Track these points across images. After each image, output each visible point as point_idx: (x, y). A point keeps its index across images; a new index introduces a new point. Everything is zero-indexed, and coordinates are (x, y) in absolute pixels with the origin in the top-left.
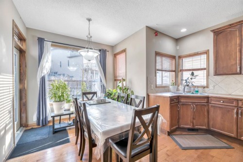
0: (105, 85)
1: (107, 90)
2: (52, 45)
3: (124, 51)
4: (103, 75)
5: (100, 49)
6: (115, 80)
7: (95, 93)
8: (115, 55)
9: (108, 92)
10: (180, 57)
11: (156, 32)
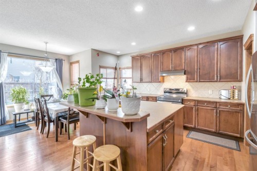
0: (62, 89)
1: (63, 93)
2: (8, 55)
3: (78, 62)
4: (60, 80)
5: (57, 58)
6: (71, 85)
7: (51, 96)
8: (71, 64)
9: (64, 95)
10: (120, 68)
11: (98, 54)
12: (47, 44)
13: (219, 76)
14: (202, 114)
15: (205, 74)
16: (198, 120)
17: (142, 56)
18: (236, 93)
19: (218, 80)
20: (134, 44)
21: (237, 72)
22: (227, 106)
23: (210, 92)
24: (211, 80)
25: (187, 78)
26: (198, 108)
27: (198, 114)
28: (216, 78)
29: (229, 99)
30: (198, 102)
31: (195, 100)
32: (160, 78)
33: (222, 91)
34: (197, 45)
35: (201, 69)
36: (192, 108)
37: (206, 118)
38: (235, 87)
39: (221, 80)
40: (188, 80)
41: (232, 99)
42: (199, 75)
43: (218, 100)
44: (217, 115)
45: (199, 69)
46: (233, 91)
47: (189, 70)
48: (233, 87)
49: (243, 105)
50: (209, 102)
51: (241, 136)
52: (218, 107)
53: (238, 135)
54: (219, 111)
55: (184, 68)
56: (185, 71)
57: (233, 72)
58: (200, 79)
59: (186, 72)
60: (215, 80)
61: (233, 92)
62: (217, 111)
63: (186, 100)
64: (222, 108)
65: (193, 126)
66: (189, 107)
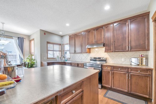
4: (21, 52)
8: (30, 41)
10: (63, 44)
11: (45, 33)
12: (4, 24)
13: (130, 46)
14: (117, 77)
15: (119, 46)
16: (113, 82)
17: (76, 35)
18: (144, 60)
19: (130, 50)
20: (68, 25)
21: (145, 43)
22: (137, 71)
23: (123, 60)
24: (123, 50)
25: (106, 49)
26: (113, 72)
27: (113, 77)
28: (127, 48)
29: (138, 65)
30: (113, 68)
31: (111, 66)
32: (87, 50)
33: (132, 58)
34: (113, 23)
35: (116, 42)
36: (109, 72)
37: (120, 81)
38: (143, 56)
39: (132, 50)
40: (106, 51)
41: (140, 65)
42: (115, 47)
43: (129, 66)
44: (128, 78)
45: (115, 42)
46: (142, 58)
47: (107, 43)
48: (142, 55)
49: (151, 70)
50: (122, 68)
51: (150, 98)
52: (129, 72)
53: (147, 97)
54: (131, 75)
55: (103, 41)
56: (104, 43)
57: (141, 43)
58: (115, 50)
59: (105, 45)
60: (127, 50)
61: (142, 60)
62: (128, 76)
63: (104, 66)
64: (133, 72)
65: (110, 86)
66: (107, 72)
